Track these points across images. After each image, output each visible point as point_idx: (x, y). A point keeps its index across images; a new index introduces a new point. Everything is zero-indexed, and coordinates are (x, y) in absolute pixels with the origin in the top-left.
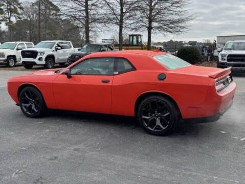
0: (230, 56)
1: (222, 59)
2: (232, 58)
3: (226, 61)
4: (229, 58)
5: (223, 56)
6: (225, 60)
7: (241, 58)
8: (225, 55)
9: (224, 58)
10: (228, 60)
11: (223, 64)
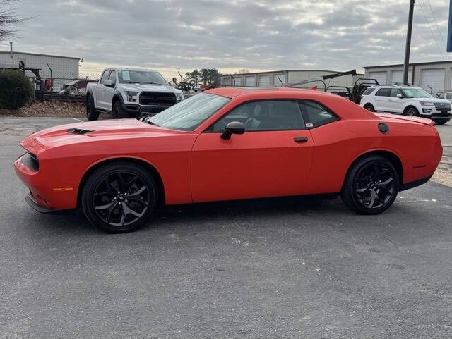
0: (144, 94)
1: (130, 100)
2: (149, 98)
3: (137, 103)
4: (143, 98)
5: (130, 94)
6: (135, 100)
7: (161, 98)
8: (135, 93)
9: (134, 97)
10: (141, 101)
11: (134, 107)
